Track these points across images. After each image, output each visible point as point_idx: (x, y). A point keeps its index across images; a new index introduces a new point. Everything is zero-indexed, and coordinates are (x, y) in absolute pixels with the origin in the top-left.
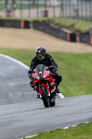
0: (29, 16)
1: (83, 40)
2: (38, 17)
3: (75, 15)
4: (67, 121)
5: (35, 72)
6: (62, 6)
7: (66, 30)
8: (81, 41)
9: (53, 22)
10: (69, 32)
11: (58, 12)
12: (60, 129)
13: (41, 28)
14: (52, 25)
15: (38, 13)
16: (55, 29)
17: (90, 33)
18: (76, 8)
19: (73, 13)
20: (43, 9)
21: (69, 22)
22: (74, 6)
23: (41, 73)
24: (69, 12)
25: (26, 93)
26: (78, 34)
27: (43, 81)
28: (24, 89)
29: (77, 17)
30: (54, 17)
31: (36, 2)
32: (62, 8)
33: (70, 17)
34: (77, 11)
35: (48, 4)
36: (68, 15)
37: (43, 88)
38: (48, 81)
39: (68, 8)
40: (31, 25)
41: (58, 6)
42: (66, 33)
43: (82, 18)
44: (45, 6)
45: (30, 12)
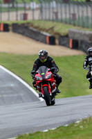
0: (9, 19)
1: (63, 43)
2: (17, 20)
3: (55, 18)
4: (46, 124)
5: (37, 73)
6: (41, 9)
7: (45, 33)
8: (60, 44)
9: (32, 25)
10: (48, 35)
11: (37, 15)
12: (39, 132)
13: (20, 31)
14: (31, 28)
15: (17, 16)
16: (34, 32)
17: (70, 35)
18: (55, 10)
19: (52, 16)
20: (23, 12)
21: (49, 25)
22: (53, 8)
23: (43, 74)
24: (48, 14)
25: (5, 96)
26: (57, 37)
27: (45, 82)
29: (56, 20)
30: (34, 20)
31: (15, 5)
32: (41, 11)
33: (49, 20)
34: (56, 14)
35: (27, 7)
36: (47, 18)
37: (45, 88)
38: (50, 81)
39: (47, 11)
40: (10, 28)
41: (37, 9)
42: (46, 36)
43: (62, 21)
44: (25, 9)
45: (9, 15)
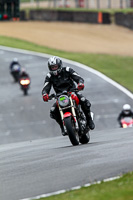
0: (109, 7)
2: (121, 7)
13: (127, 23)
15: (122, 2)
25: (106, 116)
28: (103, 111)
40: (112, 19)
